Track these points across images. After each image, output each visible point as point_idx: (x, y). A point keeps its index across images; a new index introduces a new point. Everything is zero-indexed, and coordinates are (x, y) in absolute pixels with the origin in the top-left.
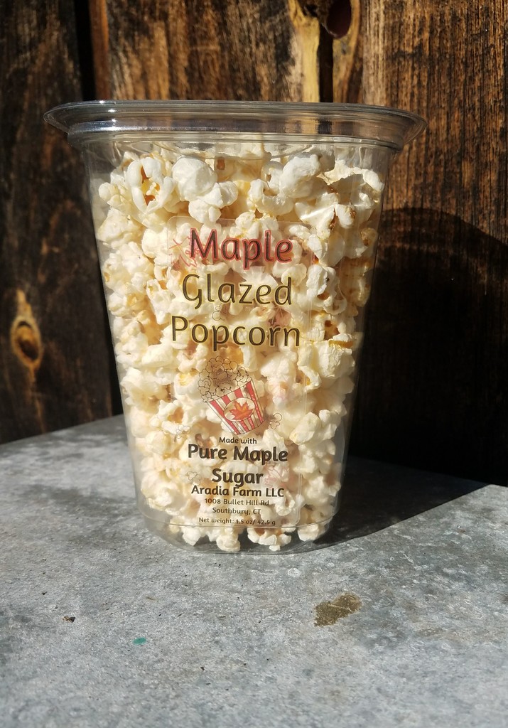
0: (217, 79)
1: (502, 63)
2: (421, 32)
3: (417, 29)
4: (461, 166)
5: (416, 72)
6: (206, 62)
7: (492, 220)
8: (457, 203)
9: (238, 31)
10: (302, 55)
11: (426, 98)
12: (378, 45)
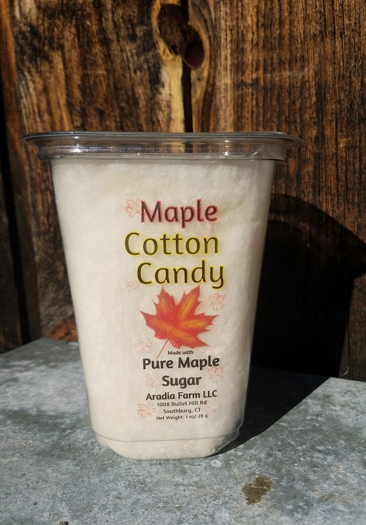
0: (105, 95)
1: (314, 92)
2: (257, 69)
3: (254, 67)
4: (288, 162)
5: (255, 97)
6: (95, 82)
7: (310, 197)
8: (286, 186)
9: (120, 61)
10: (170, 81)
11: (262, 114)
12: (227, 77)
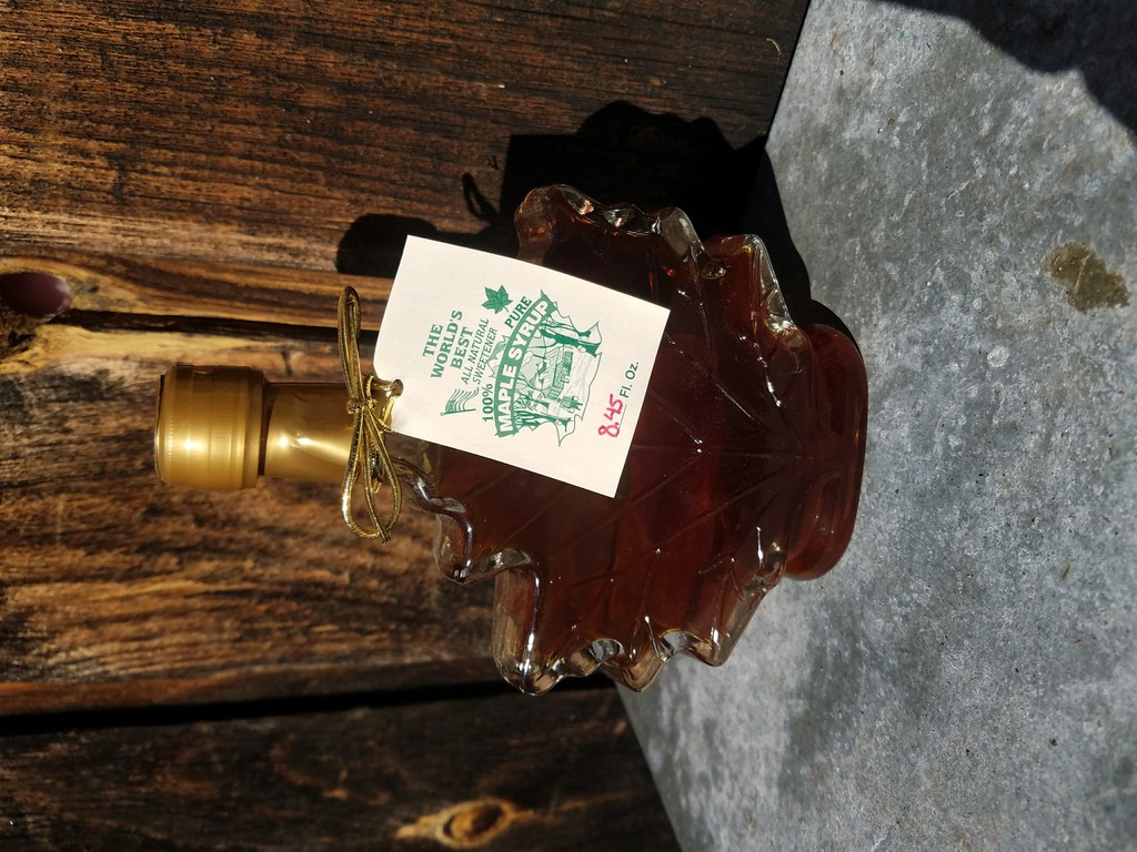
0: (114, 500)
1: (154, 24)
2: (86, 154)
3: (80, 159)
4: (306, 108)
5: (150, 167)
6: (83, 520)
7: (395, 66)
8: (362, 120)
9: (39, 462)
10: (93, 357)
11: (192, 155)
12: (97, 226)
